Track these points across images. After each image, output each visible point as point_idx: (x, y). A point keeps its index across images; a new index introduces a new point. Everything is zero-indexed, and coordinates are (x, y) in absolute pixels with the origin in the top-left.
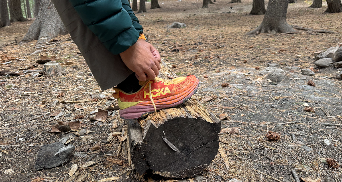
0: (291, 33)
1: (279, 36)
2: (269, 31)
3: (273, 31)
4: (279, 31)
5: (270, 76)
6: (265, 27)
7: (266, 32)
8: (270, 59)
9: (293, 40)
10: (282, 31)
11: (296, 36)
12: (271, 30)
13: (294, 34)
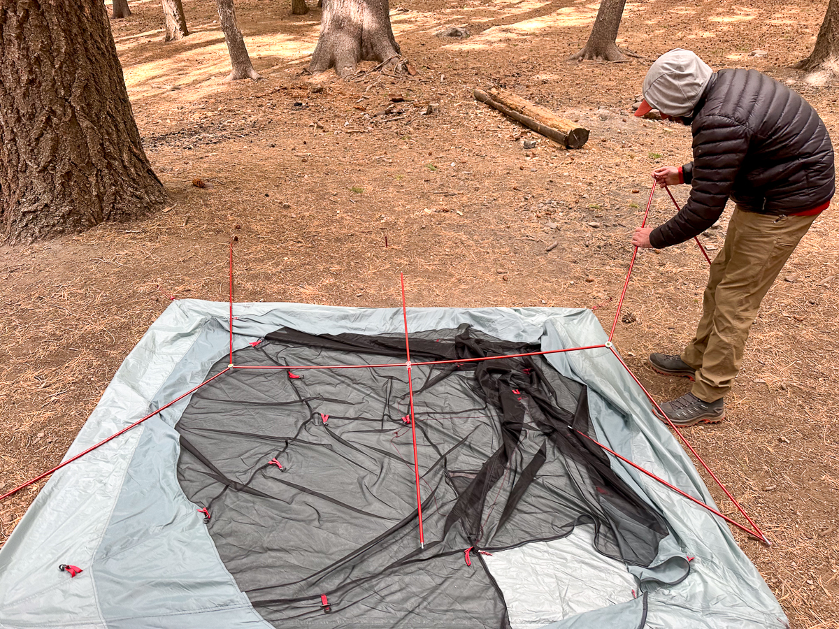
0: (620, 62)
1: (606, 66)
2: (594, 58)
3: (599, 57)
4: (607, 58)
5: (601, 115)
6: (590, 52)
7: (591, 58)
8: (598, 100)
9: (621, 72)
10: (610, 58)
11: (625, 67)
12: (597, 56)
13: (624, 64)
